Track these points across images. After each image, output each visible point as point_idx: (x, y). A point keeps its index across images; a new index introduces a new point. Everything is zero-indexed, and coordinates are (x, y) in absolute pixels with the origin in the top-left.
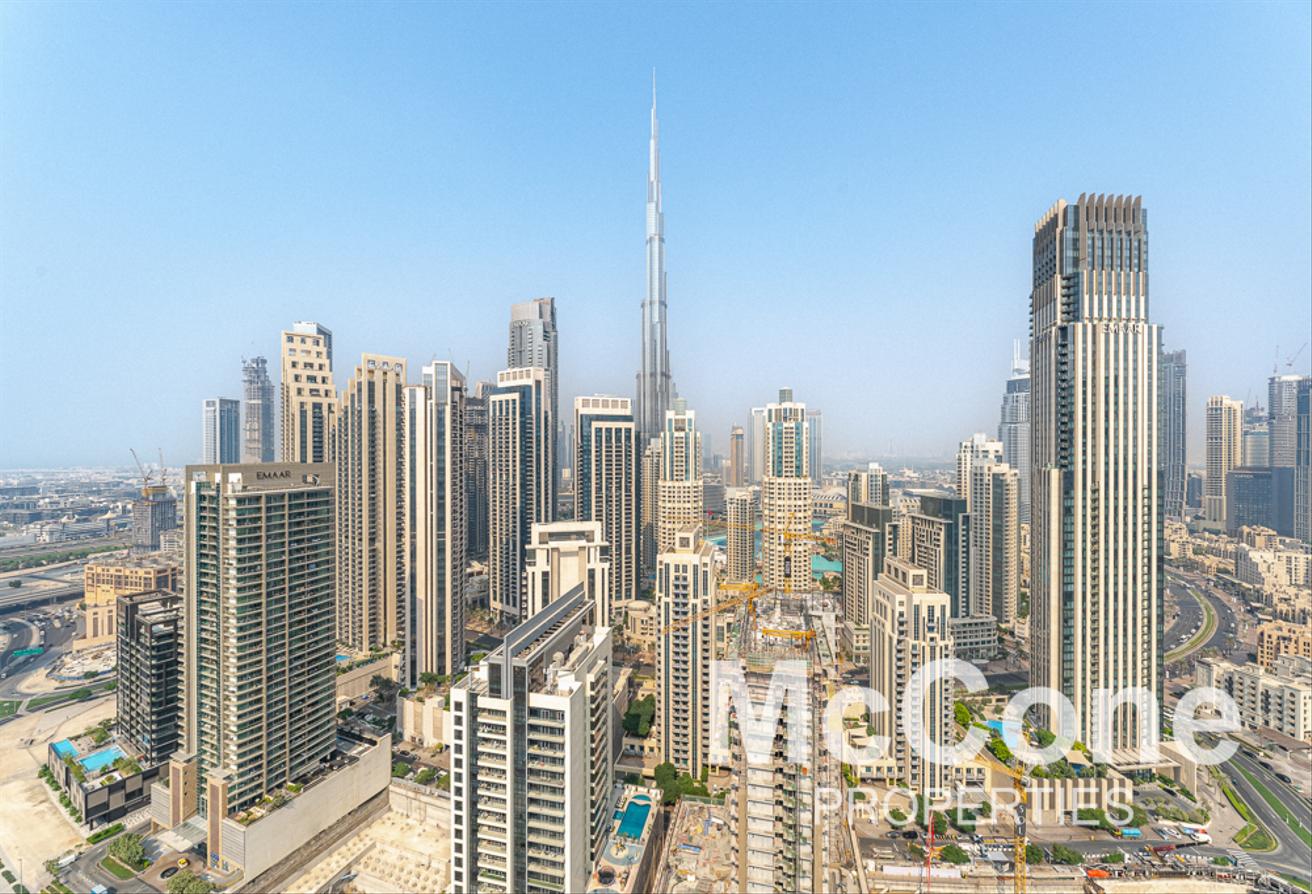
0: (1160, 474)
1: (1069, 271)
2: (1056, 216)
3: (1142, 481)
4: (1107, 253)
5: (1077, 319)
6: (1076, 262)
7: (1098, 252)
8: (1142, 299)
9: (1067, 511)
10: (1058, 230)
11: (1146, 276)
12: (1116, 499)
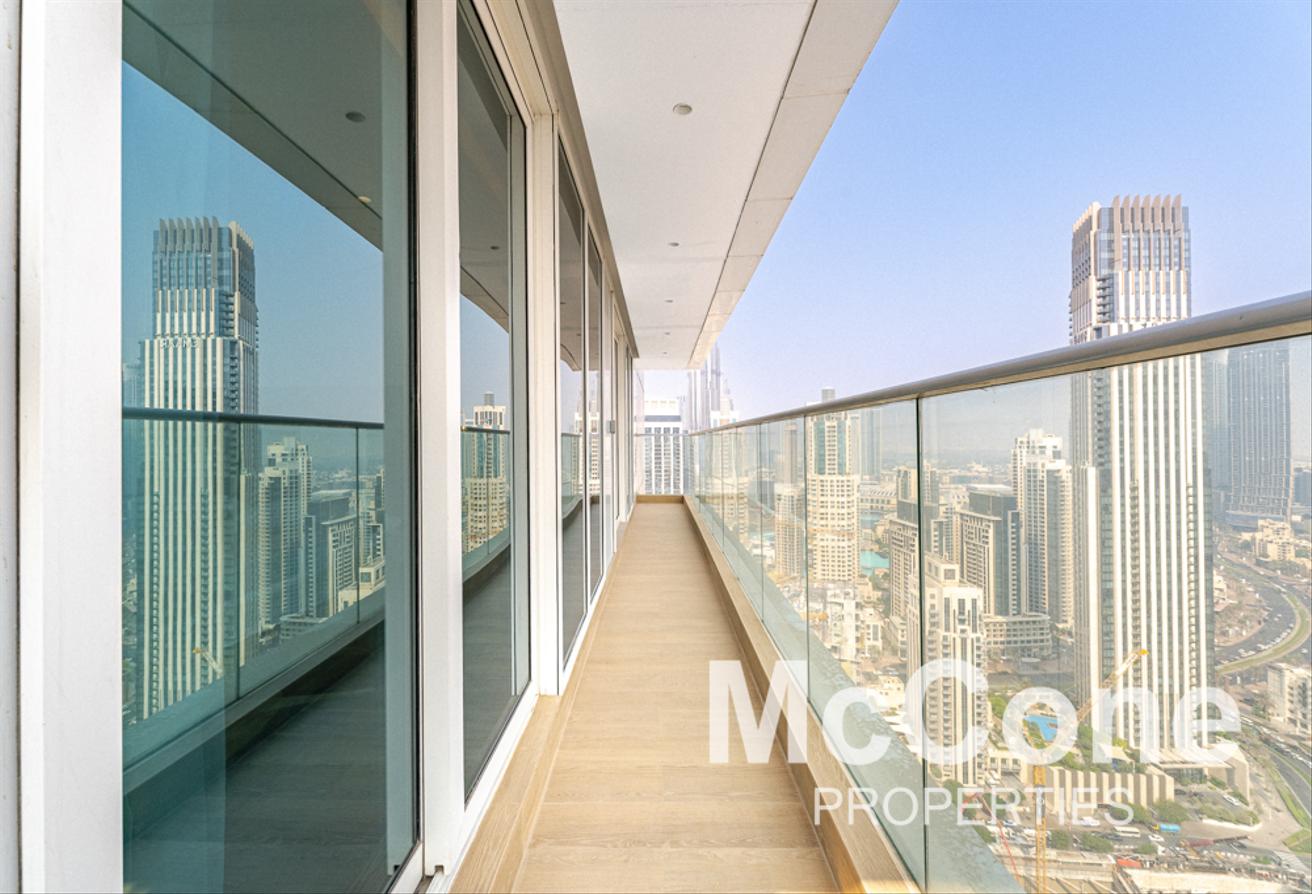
0: (1207, 472)
1: (1105, 272)
2: (1091, 217)
3: (1186, 478)
4: (1144, 253)
5: (1112, 319)
6: (1111, 263)
7: (1134, 253)
8: (1184, 298)
9: (1105, 509)
10: (1092, 233)
11: (1189, 274)
12: (1157, 497)
